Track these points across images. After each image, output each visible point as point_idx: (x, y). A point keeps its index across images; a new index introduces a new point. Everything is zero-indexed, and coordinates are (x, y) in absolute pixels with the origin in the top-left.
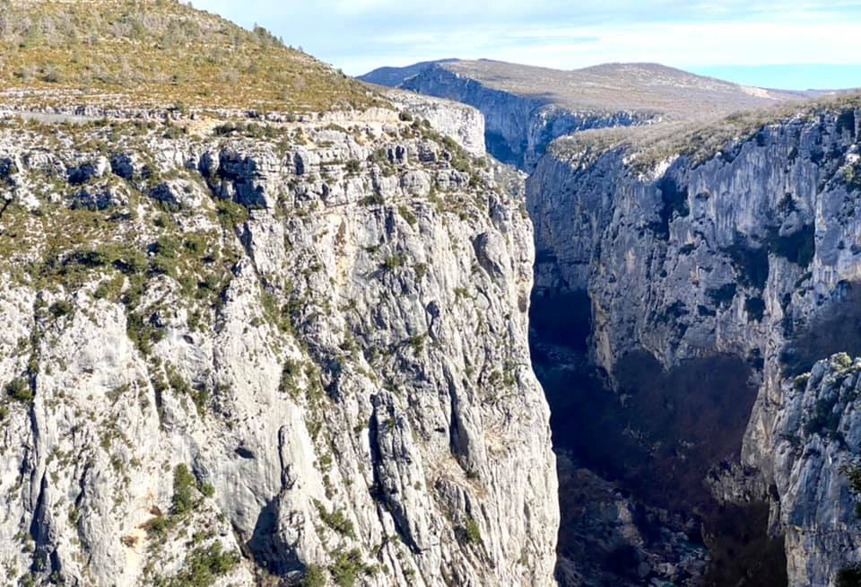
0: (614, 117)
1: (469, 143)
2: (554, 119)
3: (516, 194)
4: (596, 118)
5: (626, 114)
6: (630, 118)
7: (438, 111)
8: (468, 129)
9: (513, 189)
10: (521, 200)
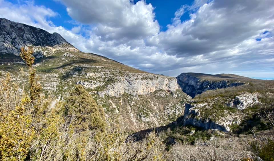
0: (221, 82)
1: (170, 88)
2: (204, 82)
3: (182, 103)
4: (215, 82)
5: (225, 81)
6: (226, 82)
7: (158, 79)
8: (170, 84)
9: (182, 101)
10: (184, 105)
